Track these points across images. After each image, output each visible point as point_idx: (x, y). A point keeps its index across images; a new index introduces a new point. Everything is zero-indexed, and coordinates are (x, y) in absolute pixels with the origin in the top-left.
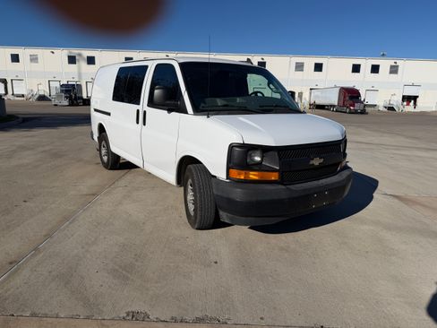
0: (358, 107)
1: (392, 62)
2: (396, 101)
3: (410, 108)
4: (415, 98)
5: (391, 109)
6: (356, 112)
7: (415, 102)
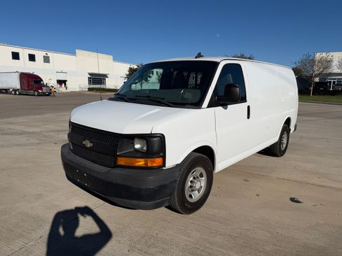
0: (44, 89)
1: (44, 53)
3: (63, 89)
4: (65, 82)
6: (44, 95)
7: (65, 85)
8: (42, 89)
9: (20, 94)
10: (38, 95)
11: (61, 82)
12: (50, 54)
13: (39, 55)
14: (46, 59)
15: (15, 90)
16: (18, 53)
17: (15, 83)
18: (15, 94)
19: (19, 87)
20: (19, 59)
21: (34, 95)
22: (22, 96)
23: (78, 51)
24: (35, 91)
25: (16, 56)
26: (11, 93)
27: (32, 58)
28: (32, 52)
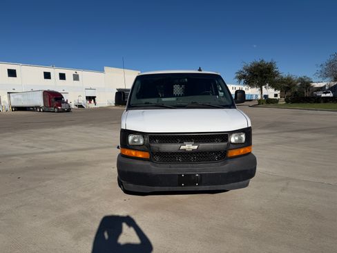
0: (64, 106)
1: (73, 72)
2: (83, 101)
3: (92, 105)
4: (94, 98)
5: (81, 106)
6: (63, 111)
7: (94, 101)
8: (61, 106)
9: (43, 111)
10: (57, 112)
11: (90, 99)
12: (79, 73)
13: (69, 73)
14: (76, 78)
15: (40, 108)
16: (50, 73)
17: (39, 101)
18: (40, 111)
19: (42, 105)
20: (50, 78)
21: (54, 112)
22: (45, 113)
23: (106, 69)
24: (55, 107)
25: (47, 76)
26: (37, 111)
27: (62, 77)
28: (62, 71)
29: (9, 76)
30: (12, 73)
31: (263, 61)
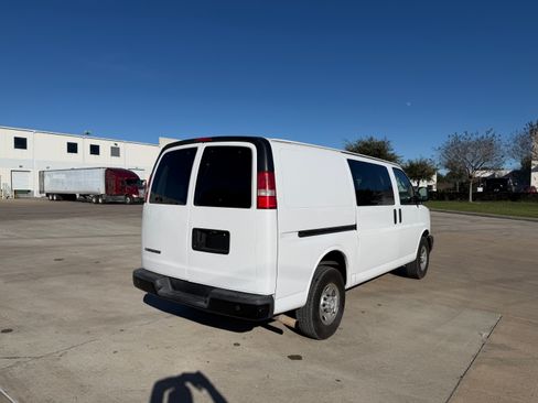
1: (112, 144)
8: (137, 193)
9: (104, 202)
10: (131, 203)
12: (120, 145)
15: (98, 196)
16: (76, 144)
17: (97, 185)
18: (97, 202)
19: (102, 191)
20: (76, 152)
21: (125, 203)
22: (106, 206)
25: (72, 148)
26: (91, 202)
27: (95, 150)
28: (96, 142)
29: (16, 147)
30: (20, 143)
31: (372, 139)
